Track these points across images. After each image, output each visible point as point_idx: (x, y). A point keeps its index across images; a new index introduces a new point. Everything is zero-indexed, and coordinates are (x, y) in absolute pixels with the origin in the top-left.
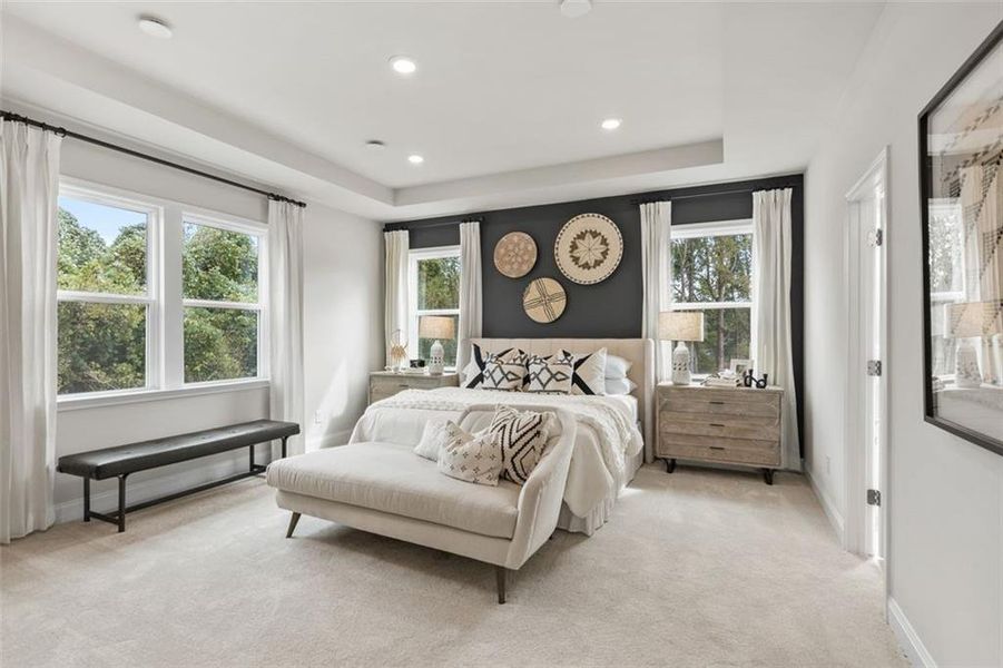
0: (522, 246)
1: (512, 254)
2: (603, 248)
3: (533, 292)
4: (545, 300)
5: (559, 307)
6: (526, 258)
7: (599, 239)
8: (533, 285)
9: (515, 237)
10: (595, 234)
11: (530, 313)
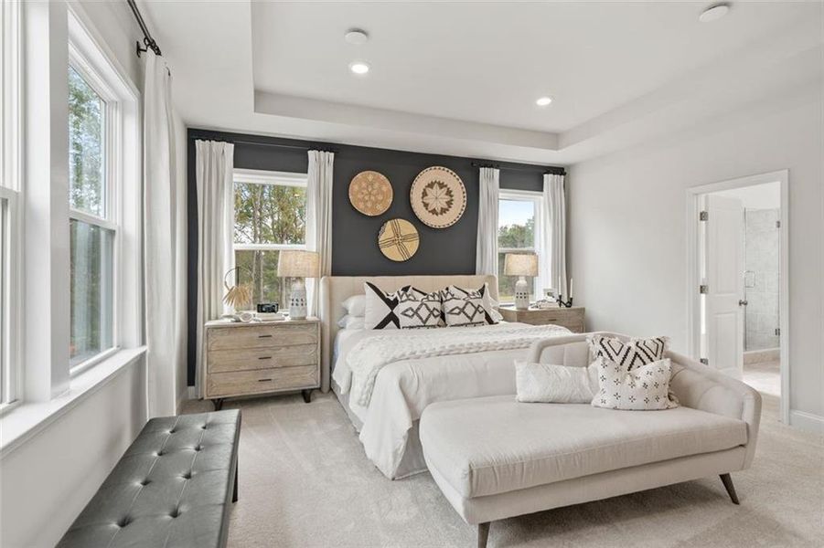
0: (376, 185)
1: (365, 191)
2: (448, 198)
3: (387, 232)
4: (399, 240)
5: (412, 247)
6: (380, 198)
7: (445, 190)
8: (389, 225)
9: (371, 175)
10: (442, 185)
11: (385, 251)
